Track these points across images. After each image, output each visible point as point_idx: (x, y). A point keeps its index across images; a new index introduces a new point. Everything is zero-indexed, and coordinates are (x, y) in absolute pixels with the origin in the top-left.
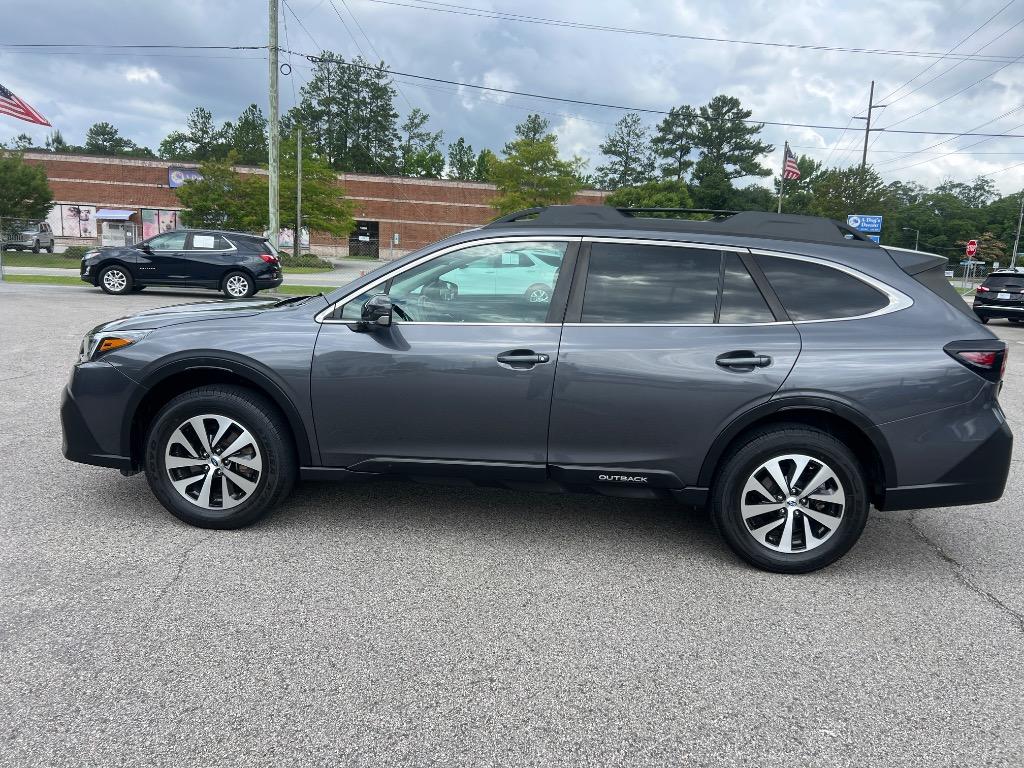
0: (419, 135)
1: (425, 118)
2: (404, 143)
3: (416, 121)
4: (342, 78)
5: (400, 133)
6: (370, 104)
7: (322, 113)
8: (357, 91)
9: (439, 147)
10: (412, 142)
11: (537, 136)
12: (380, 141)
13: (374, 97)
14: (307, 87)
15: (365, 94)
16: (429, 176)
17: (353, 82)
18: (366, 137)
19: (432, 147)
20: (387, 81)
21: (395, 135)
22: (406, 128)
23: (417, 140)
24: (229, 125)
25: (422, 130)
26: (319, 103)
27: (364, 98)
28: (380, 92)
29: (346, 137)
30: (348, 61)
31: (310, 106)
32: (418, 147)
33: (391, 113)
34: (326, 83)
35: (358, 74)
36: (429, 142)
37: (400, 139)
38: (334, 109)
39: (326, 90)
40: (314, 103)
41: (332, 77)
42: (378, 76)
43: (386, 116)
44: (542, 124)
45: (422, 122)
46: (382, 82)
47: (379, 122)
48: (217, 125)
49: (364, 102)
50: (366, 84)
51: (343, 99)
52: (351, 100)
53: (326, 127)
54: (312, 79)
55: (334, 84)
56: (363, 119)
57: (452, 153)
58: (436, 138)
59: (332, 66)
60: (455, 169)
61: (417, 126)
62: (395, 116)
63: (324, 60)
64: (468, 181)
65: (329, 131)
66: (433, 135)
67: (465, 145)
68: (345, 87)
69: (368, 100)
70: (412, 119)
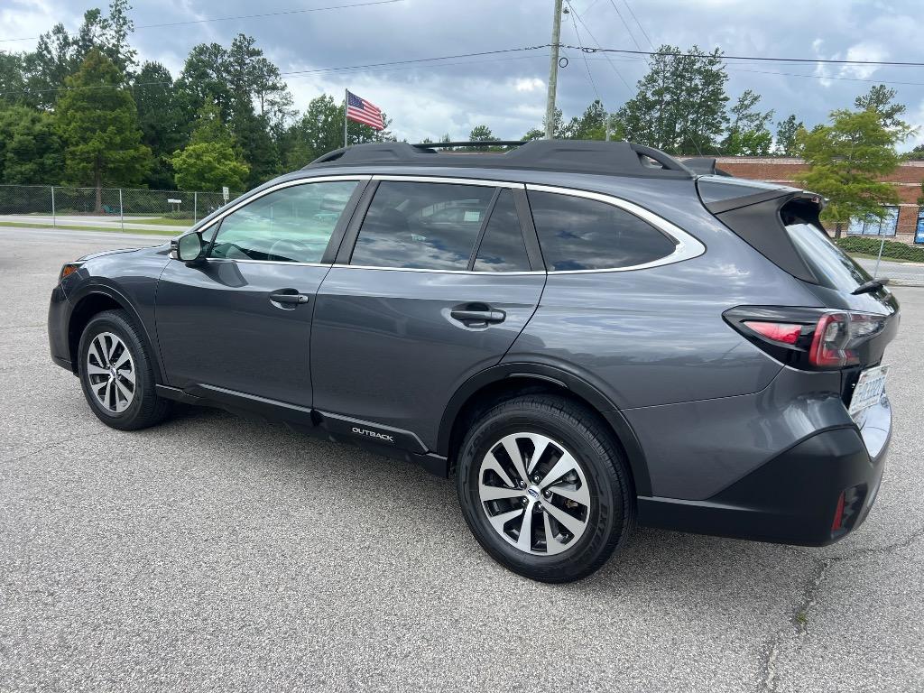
0: (748, 117)
1: (756, 99)
2: (731, 125)
3: (745, 102)
4: (677, 69)
5: (728, 115)
6: (703, 90)
7: (656, 102)
8: (691, 79)
9: (767, 125)
10: (739, 123)
11: (881, 107)
12: (708, 124)
13: (707, 84)
14: (643, 80)
15: (698, 81)
16: (754, 154)
17: (687, 71)
18: (694, 122)
19: (759, 127)
20: (721, 66)
21: (724, 118)
22: (736, 110)
23: (745, 121)
24: (575, 120)
25: (753, 110)
26: (653, 94)
27: (696, 85)
28: (712, 78)
29: (675, 123)
30: (684, 52)
31: (645, 98)
32: (746, 127)
33: (722, 97)
34: (661, 75)
35: (693, 63)
36: (757, 122)
37: (728, 121)
38: (667, 97)
39: (660, 82)
40: (649, 95)
41: (668, 68)
42: (711, 63)
43: (716, 100)
44: (888, 95)
45: (752, 103)
46: (715, 68)
47: (708, 106)
48: (566, 121)
49: (696, 90)
50: (699, 71)
51: (676, 88)
52: (684, 88)
53: (658, 115)
54: (648, 72)
55: (668, 74)
56: (693, 105)
57: (780, 132)
58: (765, 118)
59: (669, 58)
60: (782, 146)
61: (747, 107)
62: (726, 99)
63: (663, 53)
64: (794, 157)
65: (660, 119)
66: (763, 115)
67: (796, 122)
68: (679, 76)
69: (700, 87)
70: (742, 101)
